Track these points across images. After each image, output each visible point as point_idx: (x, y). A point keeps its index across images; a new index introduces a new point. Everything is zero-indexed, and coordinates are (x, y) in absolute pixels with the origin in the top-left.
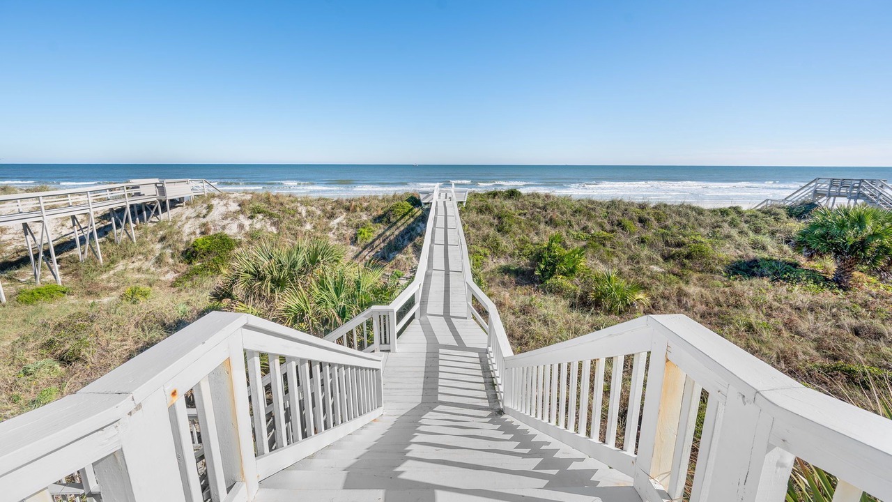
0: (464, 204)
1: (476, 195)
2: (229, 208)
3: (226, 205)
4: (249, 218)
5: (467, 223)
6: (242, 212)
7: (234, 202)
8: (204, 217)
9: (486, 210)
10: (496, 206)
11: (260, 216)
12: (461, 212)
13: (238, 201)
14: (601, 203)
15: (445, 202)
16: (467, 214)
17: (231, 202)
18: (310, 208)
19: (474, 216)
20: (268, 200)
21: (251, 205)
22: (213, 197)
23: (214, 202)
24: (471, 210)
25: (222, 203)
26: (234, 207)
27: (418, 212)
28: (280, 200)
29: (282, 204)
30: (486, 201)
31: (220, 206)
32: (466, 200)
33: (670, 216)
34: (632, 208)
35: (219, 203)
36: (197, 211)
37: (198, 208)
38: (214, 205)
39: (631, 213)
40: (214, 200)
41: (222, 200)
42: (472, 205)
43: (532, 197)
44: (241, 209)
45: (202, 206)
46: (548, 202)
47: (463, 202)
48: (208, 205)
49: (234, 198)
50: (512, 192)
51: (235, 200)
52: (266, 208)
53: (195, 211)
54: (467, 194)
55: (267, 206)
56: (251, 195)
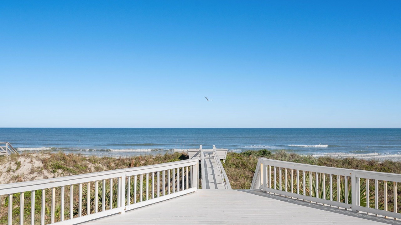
0: (225, 161)
1: (233, 155)
2: (34, 164)
3: (31, 162)
4: (52, 172)
6: (46, 167)
7: (37, 160)
8: (14, 172)
9: (242, 165)
10: (250, 163)
11: (60, 171)
13: (40, 159)
14: (337, 161)
15: (209, 159)
18: (97, 165)
19: (233, 170)
20: (64, 159)
21: (51, 163)
22: (18, 156)
23: (21, 160)
24: (230, 166)
25: (27, 161)
26: (38, 164)
28: (74, 159)
29: (75, 162)
30: (242, 159)
31: (26, 163)
32: (225, 158)
33: (393, 171)
34: (363, 164)
35: (25, 161)
36: (7, 167)
37: (7, 165)
38: (21, 162)
39: (362, 168)
40: (19, 158)
41: (26, 159)
42: (230, 162)
43: (280, 156)
44: (44, 166)
45: (10, 163)
46: (293, 160)
47: (222, 159)
48: (16, 163)
49: (36, 157)
50: (263, 152)
51: (38, 158)
52: (63, 165)
53: (5, 167)
54: (226, 153)
55: (63, 163)
56: (48, 155)
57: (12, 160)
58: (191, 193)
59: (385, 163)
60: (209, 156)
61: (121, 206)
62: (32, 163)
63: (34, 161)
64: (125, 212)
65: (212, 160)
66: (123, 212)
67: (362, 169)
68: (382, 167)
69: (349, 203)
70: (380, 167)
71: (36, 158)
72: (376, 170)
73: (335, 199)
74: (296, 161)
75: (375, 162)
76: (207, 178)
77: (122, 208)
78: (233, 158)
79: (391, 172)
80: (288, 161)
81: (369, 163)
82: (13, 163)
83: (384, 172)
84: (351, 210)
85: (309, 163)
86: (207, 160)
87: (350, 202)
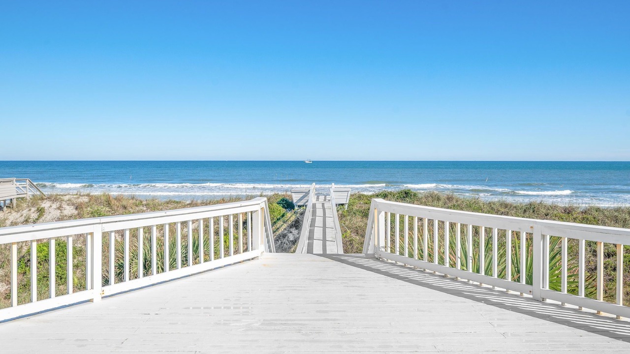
0: (346, 206)
1: (360, 197)
2: (63, 211)
3: (60, 208)
5: (349, 228)
7: (68, 205)
8: (35, 222)
12: (342, 217)
13: (73, 204)
14: (515, 207)
15: (323, 204)
16: (349, 218)
17: (65, 206)
20: (109, 204)
21: (89, 209)
22: (42, 199)
23: (45, 205)
24: (355, 214)
25: (54, 206)
26: (69, 211)
27: (291, 216)
28: (124, 203)
29: (125, 207)
31: (51, 210)
32: (347, 202)
33: (601, 222)
34: (555, 212)
35: (51, 206)
36: (25, 215)
37: (25, 212)
38: (46, 208)
39: (553, 218)
40: (44, 202)
41: (53, 203)
42: (355, 208)
43: (430, 199)
44: (78, 214)
45: (30, 210)
46: (450, 205)
47: (344, 204)
48: (38, 209)
49: (68, 200)
50: (406, 193)
51: (70, 203)
52: (107, 212)
53: (22, 216)
54: (349, 195)
55: (107, 209)
56: (86, 197)
57: (33, 206)
58: (249, 260)
59: (589, 210)
60: (325, 200)
61: (92, 288)
62: (61, 210)
63: (64, 206)
64: (102, 298)
65: (326, 206)
66: (97, 299)
67: (554, 220)
68: (585, 216)
69: (527, 283)
70: (581, 217)
71: (68, 202)
72: (575, 220)
73: (502, 274)
74: (454, 207)
75: (573, 209)
76: (311, 233)
77: (95, 290)
78: (359, 202)
79: (598, 224)
80: (442, 207)
81: (564, 210)
82: (33, 209)
83: (587, 223)
84: (531, 296)
85: (474, 210)
86: (319, 206)
87: (530, 281)
